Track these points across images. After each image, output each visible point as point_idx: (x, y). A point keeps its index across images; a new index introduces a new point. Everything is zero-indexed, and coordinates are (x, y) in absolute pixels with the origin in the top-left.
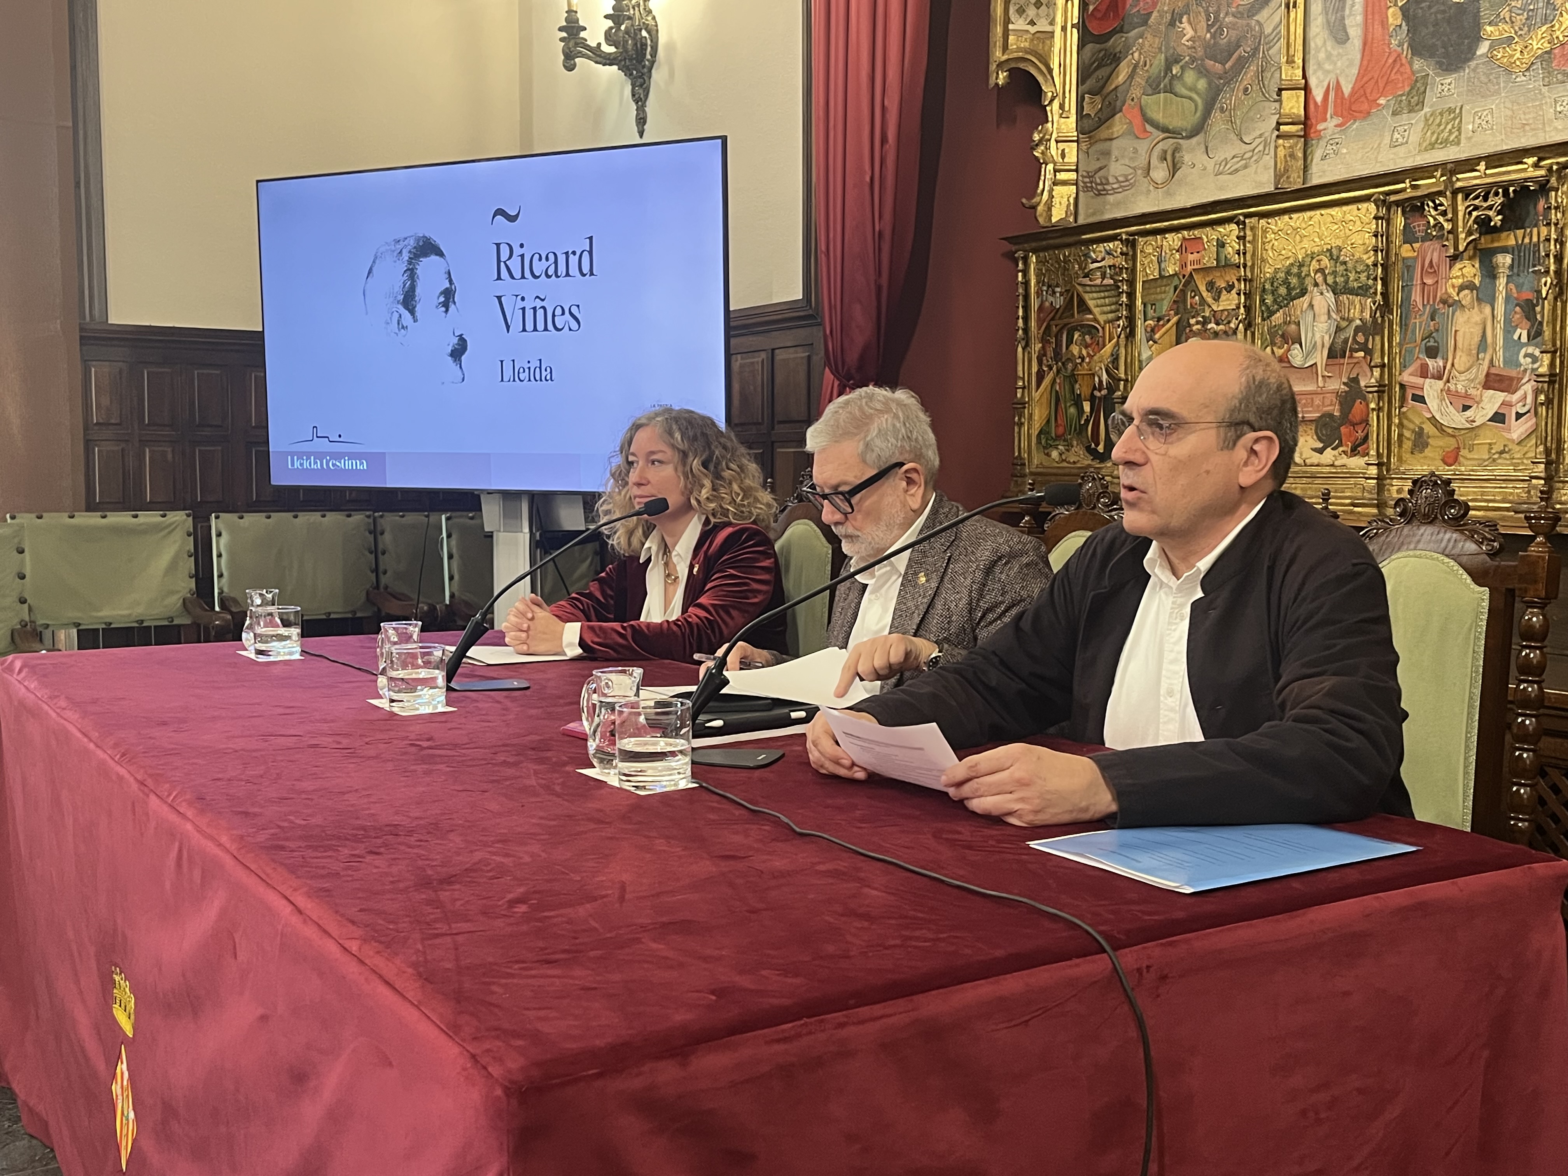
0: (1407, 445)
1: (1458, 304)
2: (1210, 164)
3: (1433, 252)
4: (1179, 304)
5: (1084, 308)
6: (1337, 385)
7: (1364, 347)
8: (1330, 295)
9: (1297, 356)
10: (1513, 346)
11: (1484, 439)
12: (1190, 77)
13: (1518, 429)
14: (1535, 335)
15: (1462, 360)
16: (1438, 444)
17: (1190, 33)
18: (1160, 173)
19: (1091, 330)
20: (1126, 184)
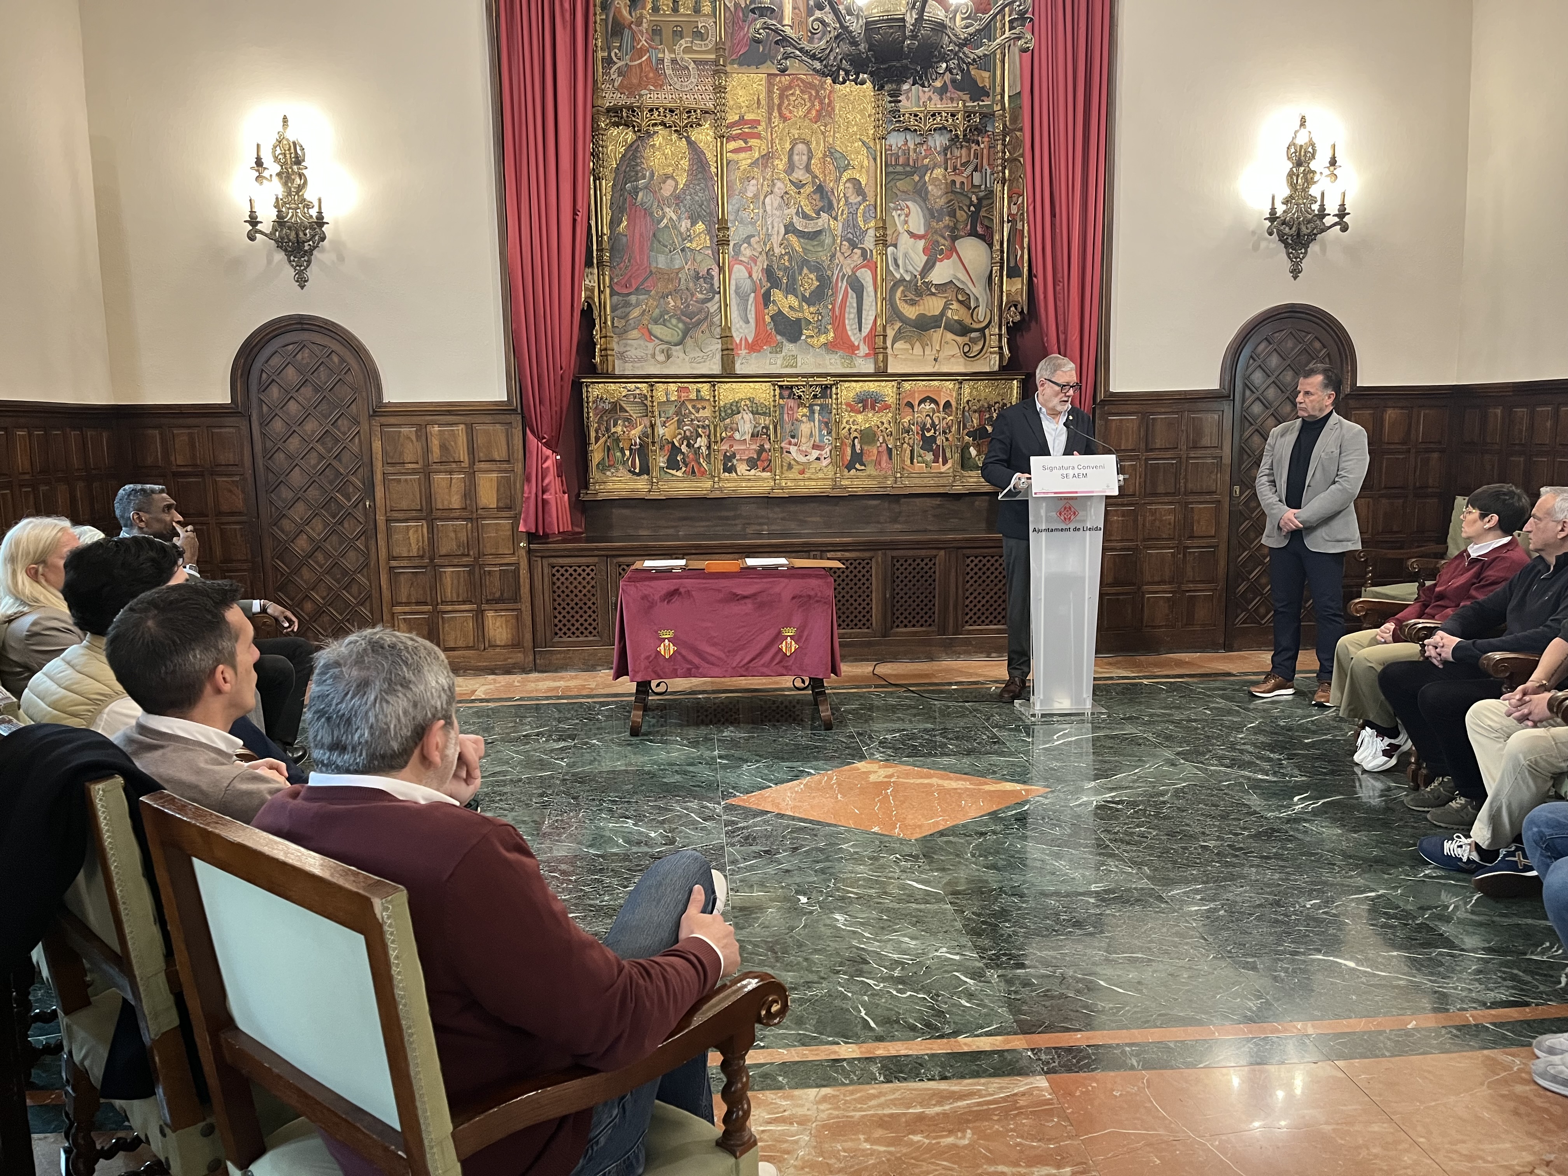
0: (785, 468)
1: (801, 421)
2: (687, 358)
3: (791, 403)
4: (677, 413)
5: (623, 410)
6: (755, 447)
7: (766, 434)
8: (751, 415)
9: (737, 436)
10: (821, 436)
11: (813, 466)
12: (674, 321)
13: (825, 463)
14: (829, 433)
15: (804, 440)
16: (796, 468)
17: (672, 303)
18: (661, 358)
19: (628, 420)
20: (640, 360)
